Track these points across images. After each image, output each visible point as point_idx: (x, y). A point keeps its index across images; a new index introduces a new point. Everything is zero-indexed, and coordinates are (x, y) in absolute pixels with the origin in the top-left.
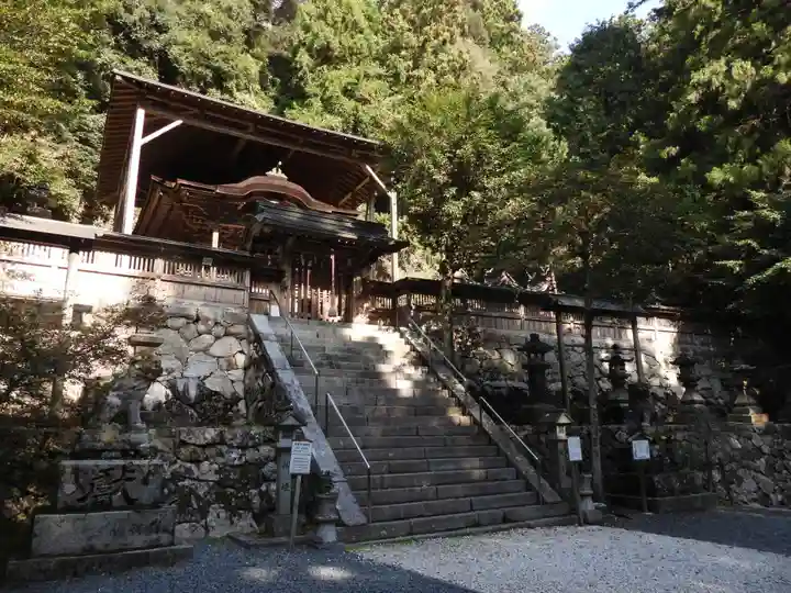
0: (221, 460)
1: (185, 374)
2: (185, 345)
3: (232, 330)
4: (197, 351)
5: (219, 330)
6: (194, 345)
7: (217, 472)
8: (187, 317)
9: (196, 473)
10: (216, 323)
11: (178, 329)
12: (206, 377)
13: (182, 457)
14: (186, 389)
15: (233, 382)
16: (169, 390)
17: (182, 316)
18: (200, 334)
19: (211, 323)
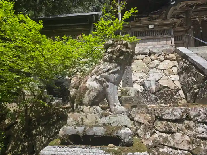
0: (191, 133)
1: (148, 79)
2: (146, 66)
3: (168, 56)
4: (152, 68)
5: (162, 58)
6: (150, 65)
7: (189, 143)
8: (145, 54)
9: (172, 143)
10: (160, 55)
11: (142, 59)
12: (159, 80)
13: (159, 129)
14: (150, 86)
15: (173, 81)
16: (142, 87)
17: (142, 54)
18: (152, 61)
19: (157, 55)
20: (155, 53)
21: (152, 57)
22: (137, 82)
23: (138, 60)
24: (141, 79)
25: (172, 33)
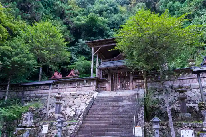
1: (79, 109)
2: (80, 102)
4: (83, 103)
6: (82, 101)
14: (78, 112)
16: (75, 113)
17: (81, 95)
18: (84, 99)
19: (87, 96)
20: (86, 95)
21: (85, 97)
22: (73, 110)
23: (78, 99)
24: (76, 109)
25: (95, 84)
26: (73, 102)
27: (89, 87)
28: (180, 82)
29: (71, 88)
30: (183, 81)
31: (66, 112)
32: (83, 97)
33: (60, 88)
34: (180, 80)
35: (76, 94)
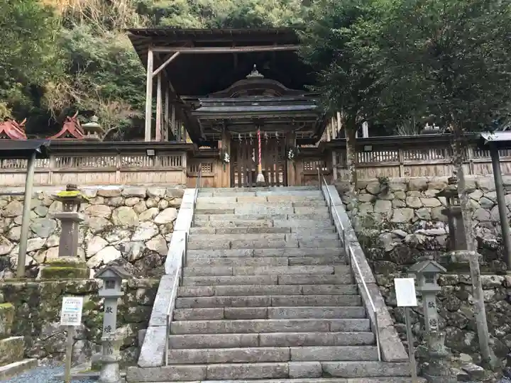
1: (133, 238)
2: (136, 217)
3: (173, 202)
4: (145, 221)
5: (164, 204)
6: (142, 216)
8: (139, 196)
10: (161, 199)
11: (132, 206)
12: (148, 240)
14: (131, 250)
15: (167, 242)
16: (119, 252)
17: (135, 196)
18: (148, 208)
19: (158, 199)
20: (154, 196)
21: (149, 203)
22: (114, 243)
23: (126, 207)
24: (121, 239)
25: (184, 163)
26: (110, 219)
27: (164, 174)
28: (429, 170)
29: (97, 174)
30: (435, 169)
31: (85, 250)
32: (143, 202)
33: (54, 172)
34: (429, 167)
35: (117, 192)
